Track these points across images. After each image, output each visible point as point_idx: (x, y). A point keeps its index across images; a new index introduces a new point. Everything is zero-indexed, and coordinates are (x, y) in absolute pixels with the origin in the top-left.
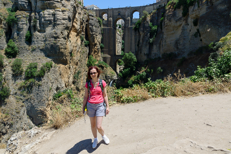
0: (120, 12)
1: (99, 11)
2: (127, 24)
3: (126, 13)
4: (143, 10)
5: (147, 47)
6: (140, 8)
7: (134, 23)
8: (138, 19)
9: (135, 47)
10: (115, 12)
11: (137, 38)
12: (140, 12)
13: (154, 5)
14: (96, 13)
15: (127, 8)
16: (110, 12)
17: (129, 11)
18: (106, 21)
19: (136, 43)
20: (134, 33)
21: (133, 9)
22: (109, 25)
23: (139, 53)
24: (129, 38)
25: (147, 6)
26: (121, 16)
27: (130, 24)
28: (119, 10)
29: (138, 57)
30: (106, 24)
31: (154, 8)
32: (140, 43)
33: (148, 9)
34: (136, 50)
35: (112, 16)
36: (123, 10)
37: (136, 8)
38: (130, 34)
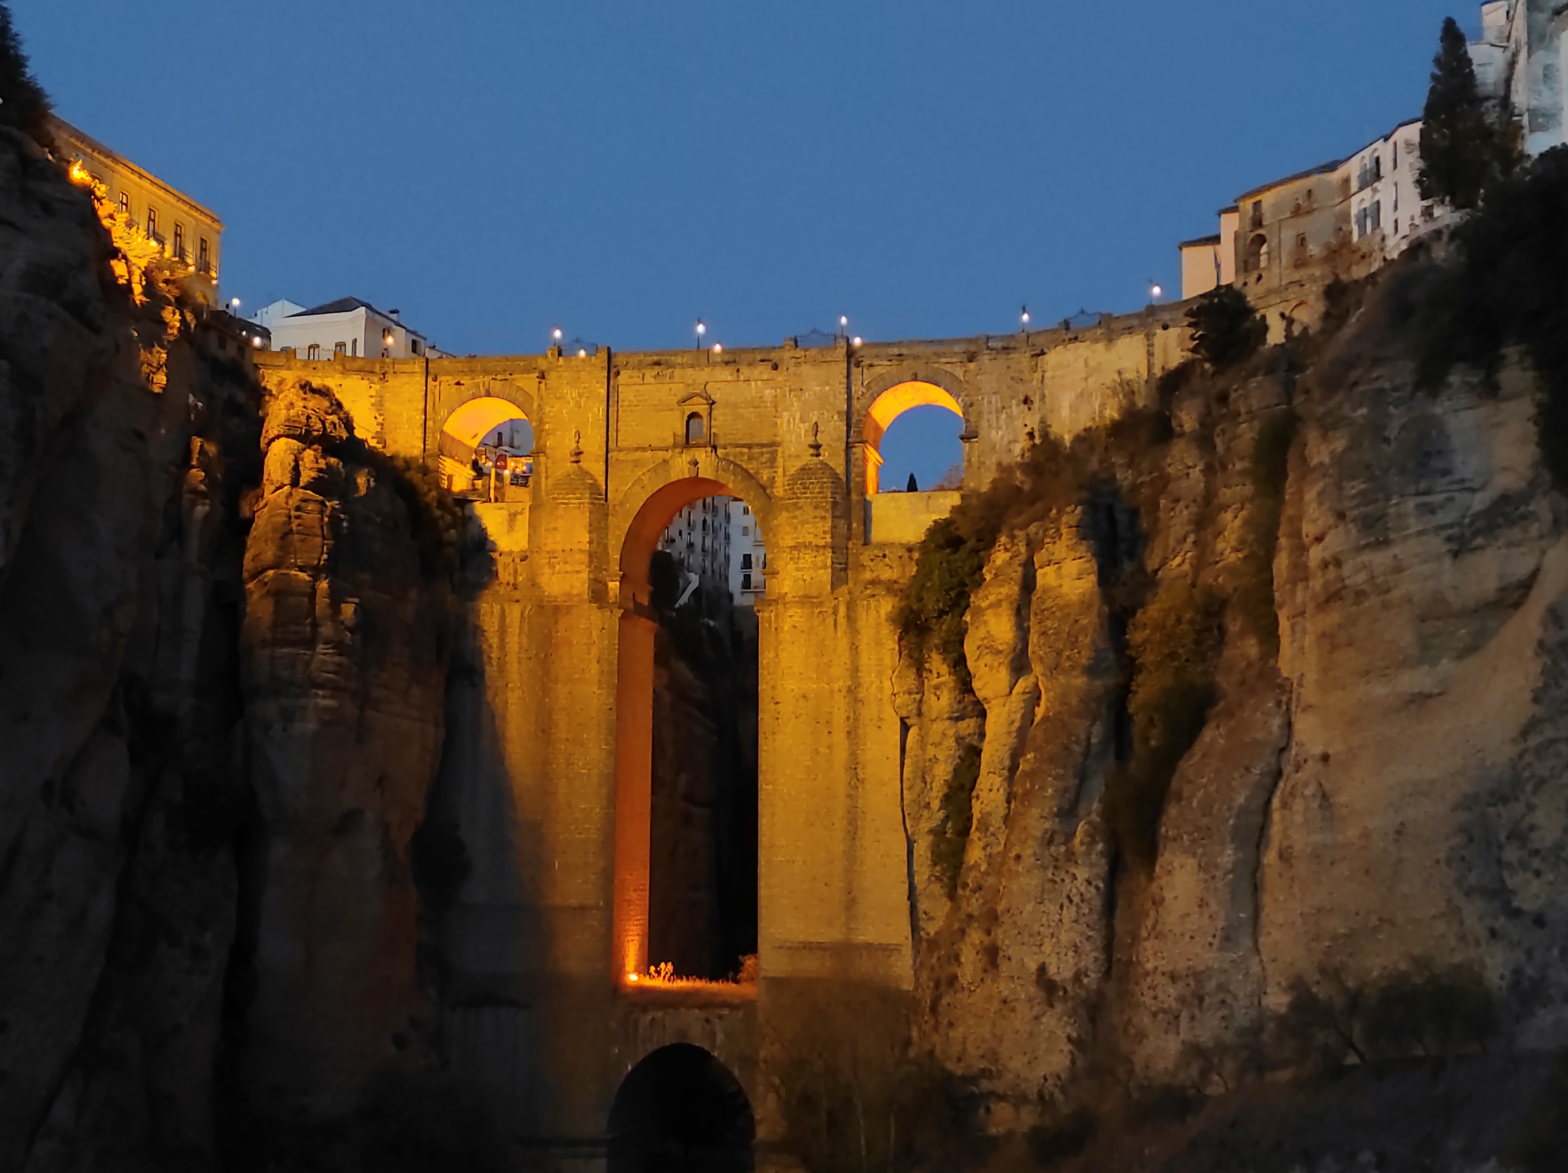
0: (711, 403)
1: (420, 379)
2: (795, 560)
3: (789, 420)
4: (1009, 380)
5: (1078, 883)
6: (972, 366)
7: (892, 544)
8: (941, 501)
9: (906, 871)
10: (635, 406)
11: (931, 751)
12: (980, 414)
13: (1159, 331)
14: (379, 405)
15: (799, 360)
16: (572, 398)
17: (827, 388)
18: (519, 517)
19: (926, 825)
20: (887, 684)
21: (883, 368)
22: (557, 567)
23: (963, 960)
24: (823, 750)
25: (1064, 340)
26: (720, 451)
27: (846, 564)
28: (690, 371)
29: (951, 1025)
30: (516, 549)
31: (1163, 368)
32: (982, 817)
33: (1084, 375)
34: (925, 913)
35: (600, 452)
36: (742, 378)
37: (916, 357)
38: (840, 691)
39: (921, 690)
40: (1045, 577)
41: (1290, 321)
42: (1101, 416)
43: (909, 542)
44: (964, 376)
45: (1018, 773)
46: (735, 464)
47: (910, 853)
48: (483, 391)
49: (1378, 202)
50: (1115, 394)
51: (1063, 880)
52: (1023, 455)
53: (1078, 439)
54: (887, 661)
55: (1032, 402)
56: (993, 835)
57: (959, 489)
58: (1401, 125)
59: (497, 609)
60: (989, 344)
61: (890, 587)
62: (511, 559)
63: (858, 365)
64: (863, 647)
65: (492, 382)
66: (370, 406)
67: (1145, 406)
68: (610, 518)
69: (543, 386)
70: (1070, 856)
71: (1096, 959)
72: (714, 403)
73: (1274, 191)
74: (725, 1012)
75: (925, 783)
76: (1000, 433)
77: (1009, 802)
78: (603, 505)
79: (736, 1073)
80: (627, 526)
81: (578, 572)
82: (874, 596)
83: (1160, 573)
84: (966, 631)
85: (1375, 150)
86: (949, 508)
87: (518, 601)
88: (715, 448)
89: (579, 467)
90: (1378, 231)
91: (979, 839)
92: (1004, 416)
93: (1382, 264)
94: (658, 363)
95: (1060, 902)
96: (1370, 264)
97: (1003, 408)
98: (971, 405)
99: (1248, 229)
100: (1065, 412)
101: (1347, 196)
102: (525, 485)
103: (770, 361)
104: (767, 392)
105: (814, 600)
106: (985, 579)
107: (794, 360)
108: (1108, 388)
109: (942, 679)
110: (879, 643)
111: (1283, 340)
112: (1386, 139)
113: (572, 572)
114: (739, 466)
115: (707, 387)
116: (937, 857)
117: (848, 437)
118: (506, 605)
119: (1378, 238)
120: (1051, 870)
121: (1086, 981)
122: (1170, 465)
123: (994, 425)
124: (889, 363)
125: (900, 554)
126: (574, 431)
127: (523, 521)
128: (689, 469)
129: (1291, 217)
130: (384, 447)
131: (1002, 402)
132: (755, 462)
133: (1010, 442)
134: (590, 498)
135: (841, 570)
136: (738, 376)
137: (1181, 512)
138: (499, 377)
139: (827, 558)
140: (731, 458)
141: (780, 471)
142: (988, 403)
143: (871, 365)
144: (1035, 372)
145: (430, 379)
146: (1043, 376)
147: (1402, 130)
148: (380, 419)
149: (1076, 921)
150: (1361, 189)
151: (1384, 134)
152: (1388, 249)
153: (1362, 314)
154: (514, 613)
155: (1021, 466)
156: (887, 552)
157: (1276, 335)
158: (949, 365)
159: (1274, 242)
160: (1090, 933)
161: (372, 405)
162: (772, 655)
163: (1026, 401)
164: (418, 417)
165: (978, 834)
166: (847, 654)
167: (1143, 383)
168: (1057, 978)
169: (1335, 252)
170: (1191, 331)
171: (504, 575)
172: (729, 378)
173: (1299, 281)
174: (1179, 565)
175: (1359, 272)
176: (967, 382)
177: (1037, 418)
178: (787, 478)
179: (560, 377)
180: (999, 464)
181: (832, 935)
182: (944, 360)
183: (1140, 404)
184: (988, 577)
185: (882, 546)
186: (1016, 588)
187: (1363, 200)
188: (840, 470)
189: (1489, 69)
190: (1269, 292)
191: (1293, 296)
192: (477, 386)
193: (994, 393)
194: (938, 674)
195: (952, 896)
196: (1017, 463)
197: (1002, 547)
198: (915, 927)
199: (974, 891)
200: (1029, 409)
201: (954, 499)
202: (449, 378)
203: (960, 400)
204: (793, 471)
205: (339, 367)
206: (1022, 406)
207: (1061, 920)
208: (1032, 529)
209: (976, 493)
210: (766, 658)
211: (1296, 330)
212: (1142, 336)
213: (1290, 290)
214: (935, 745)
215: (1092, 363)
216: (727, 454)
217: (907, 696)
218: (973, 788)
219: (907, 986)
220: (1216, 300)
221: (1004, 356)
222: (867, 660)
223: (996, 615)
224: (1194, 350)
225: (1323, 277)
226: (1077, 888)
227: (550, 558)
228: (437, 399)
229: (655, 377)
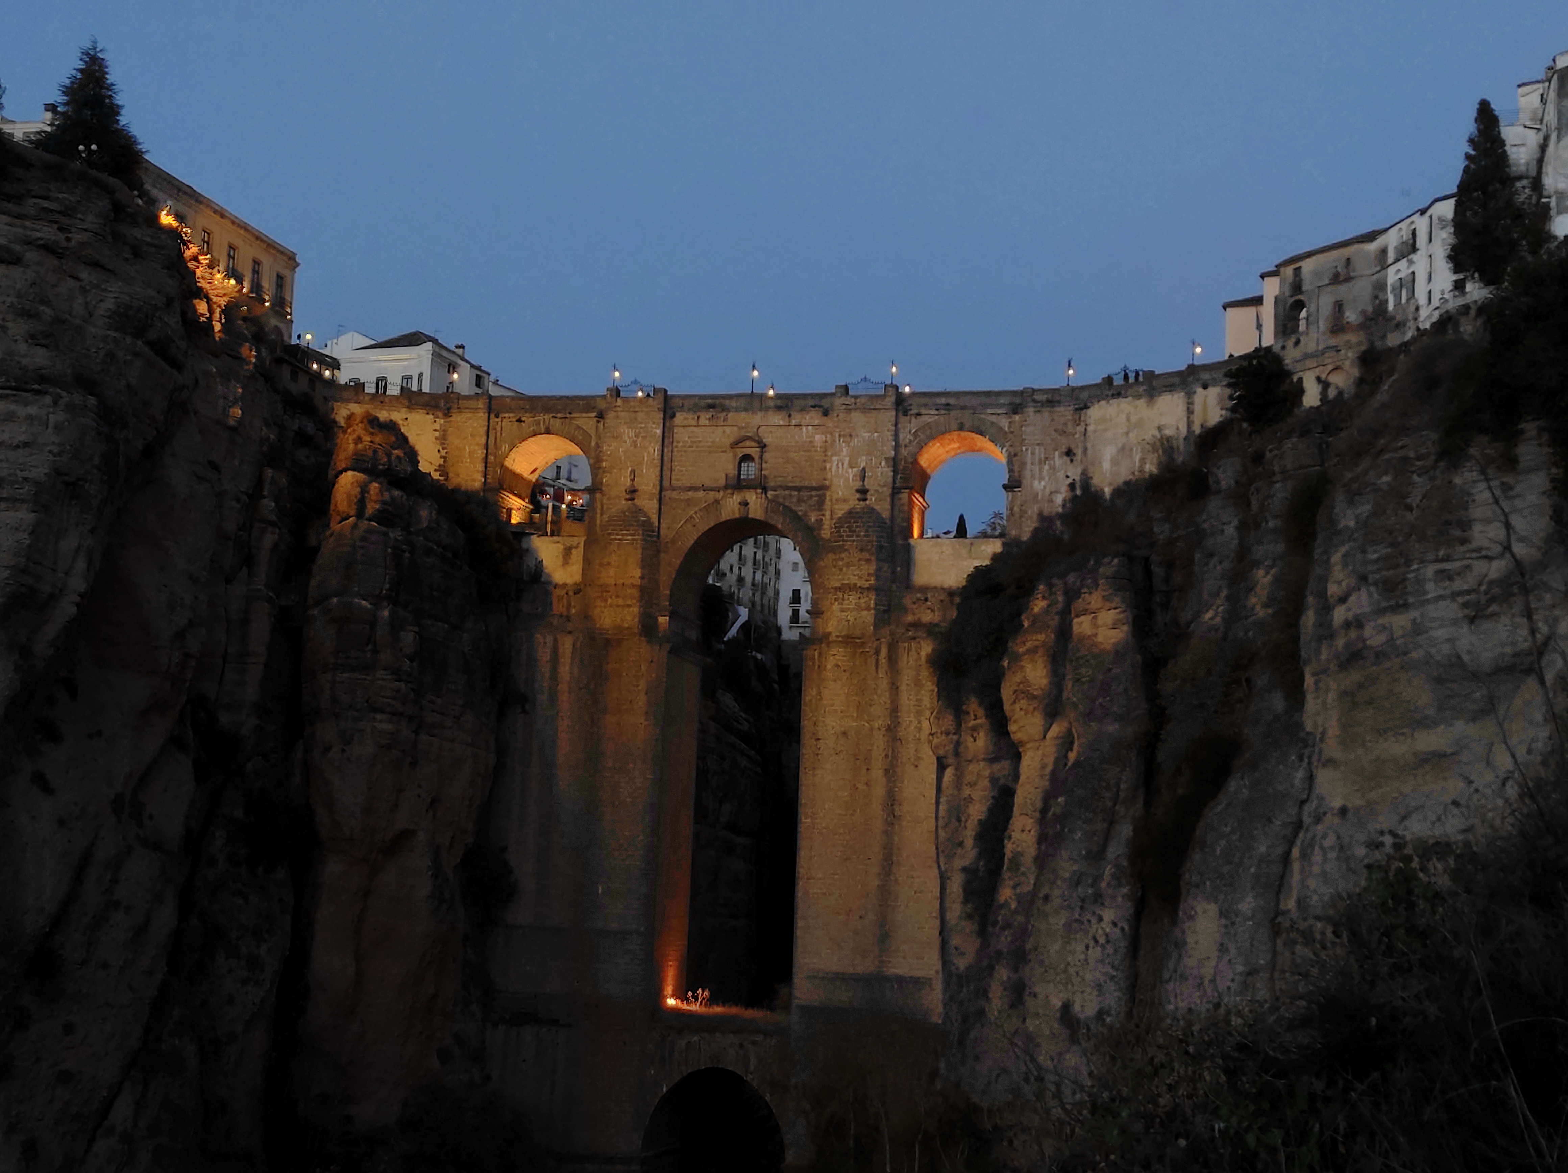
0: (763, 446)
1: (482, 415)
2: (840, 601)
3: (837, 464)
4: (1053, 433)
5: (1104, 924)
6: (1017, 417)
7: (935, 588)
8: (983, 547)
9: (938, 906)
10: (690, 447)
11: (967, 791)
12: (1023, 464)
13: (1200, 390)
14: (443, 439)
15: (850, 407)
16: (629, 437)
17: (876, 434)
18: (574, 551)
19: (959, 863)
20: (926, 724)
21: (930, 417)
22: (610, 600)
23: (991, 995)
24: (861, 786)
25: (1107, 396)
26: (770, 493)
27: (889, 605)
28: (743, 415)
29: (977, 1058)
30: (570, 581)
31: (1202, 426)
32: (1013, 857)
33: (1125, 430)
34: (956, 949)
35: (654, 491)
36: (794, 422)
37: (963, 408)
38: (879, 729)
39: (958, 730)
40: (1082, 625)
41: (1325, 385)
42: (1141, 471)
43: (950, 588)
44: (1010, 427)
45: (1050, 813)
46: (785, 507)
47: (943, 889)
48: (543, 428)
49: (1413, 273)
50: (1154, 449)
51: (1089, 921)
52: (1064, 506)
53: (1118, 492)
54: (926, 702)
55: (1074, 454)
56: (1023, 874)
57: (1001, 536)
58: (1437, 200)
59: (549, 639)
60: (1036, 397)
61: (930, 630)
62: (565, 591)
63: (905, 413)
64: (903, 688)
65: (552, 420)
66: (434, 439)
67: (1183, 463)
68: (662, 555)
69: (601, 425)
70: (1098, 898)
71: (1120, 999)
72: (765, 446)
73: (1314, 258)
74: (759, 1038)
75: (959, 821)
76: (1043, 483)
77: (1039, 843)
78: (655, 542)
79: (768, 1098)
80: (678, 562)
81: (629, 606)
82: (914, 638)
83: (1193, 625)
84: (1003, 674)
85: (1412, 222)
86: (990, 556)
87: (570, 633)
88: (765, 489)
89: (634, 504)
90: (1412, 301)
91: (1010, 878)
92: (1046, 467)
93: (1416, 333)
94: (712, 406)
95: (1087, 941)
96: (1404, 333)
97: (1046, 459)
98: (1015, 455)
99: (1287, 294)
100: (1106, 465)
101: (1385, 266)
102: (580, 520)
103: (820, 407)
104: (818, 437)
105: (858, 641)
106: (1023, 626)
107: (844, 407)
108: (1148, 443)
109: (979, 721)
110: (918, 683)
111: (1319, 403)
112: (1423, 212)
113: (623, 606)
114: (787, 507)
115: (760, 430)
116: (969, 893)
117: (894, 482)
118: (559, 637)
119: (1412, 308)
120: (1078, 910)
121: (1108, 1020)
122: (1204, 521)
123: (1037, 475)
124: (936, 412)
125: (942, 598)
126: (630, 469)
127: (577, 555)
128: (739, 509)
129: (1330, 284)
130: (446, 480)
131: (1045, 454)
132: (803, 504)
133: (1051, 493)
134: (643, 535)
135: (885, 611)
136: (790, 422)
137: (1215, 567)
138: (559, 415)
139: (870, 599)
140: (781, 500)
141: (828, 513)
142: (1031, 455)
143: (919, 414)
144: (1078, 425)
145: (492, 416)
146: (1086, 430)
147: (1437, 204)
148: (443, 453)
149: (1101, 961)
150: (1397, 260)
151: (1420, 207)
152: (1421, 319)
153: (1394, 381)
154: (567, 645)
155: (1060, 516)
156: (929, 596)
157: (1311, 398)
158: (994, 416)
159: (1313, 308)
160: (1115, 974)
161: (436, 438)
162: (814, 692)
163: (1069, 453)
164: (480, 452)
165: (1009, 874)
166: (887, 694)
167: (1181, 441)
168: (1082, 1016)
169: (1371, 319)
170: (1228, 391)
171: (558, 608)
172: (781, 423)
173: (1336, 346)
174: (1212, 619)
175: (1393, 340)
176: (1012, 433)
177: (1079, 470)
178: (834, 521)
179: (618, 417)
180: (1040, 514)
181: (864, 966)
182: (989, 411)
183: (1180, 459)
184: (1026, 624)
185: (924, 589)
186: (1053, 636)
187: (1399, 271)
188: (886, 515)
189: (1522, 149)
190: (1306, 356)
191: (1330, 361)
192: (538, 423)
193: (1038, 444)
194: (975, 715)
195: (982, 932)
196: (1058, 514)
197: (1040, 596)
198: (945, 962)
199: (1003, 929)
200: (1072, 461)
201: (995, 546)
202: (511, 415)
203: (1004, 450)
204: (840, 514)
205: (406, 402)
206: (1065, 458)
207: (1086, 960)
208: (1071, 578)
209: (1017, 542)
210: (809, 694)
211: (1332, 393)
212: (1183, 394)
213: (1326, 355)
214: (972, 785)
215: (1134, 419)
216: (776, 496)
217: (944, 737)
218: (1005, 828)
219: (937, 1019)
220: (1255, 362)
221: (1049, 409)
222: (906, 699)
223: (1032, 661)
224: (1233, 410)
225: (1359, 343)
226: (1102, 928)
227: (602, 592)
228: (499, 434)
229: (709, 419)
